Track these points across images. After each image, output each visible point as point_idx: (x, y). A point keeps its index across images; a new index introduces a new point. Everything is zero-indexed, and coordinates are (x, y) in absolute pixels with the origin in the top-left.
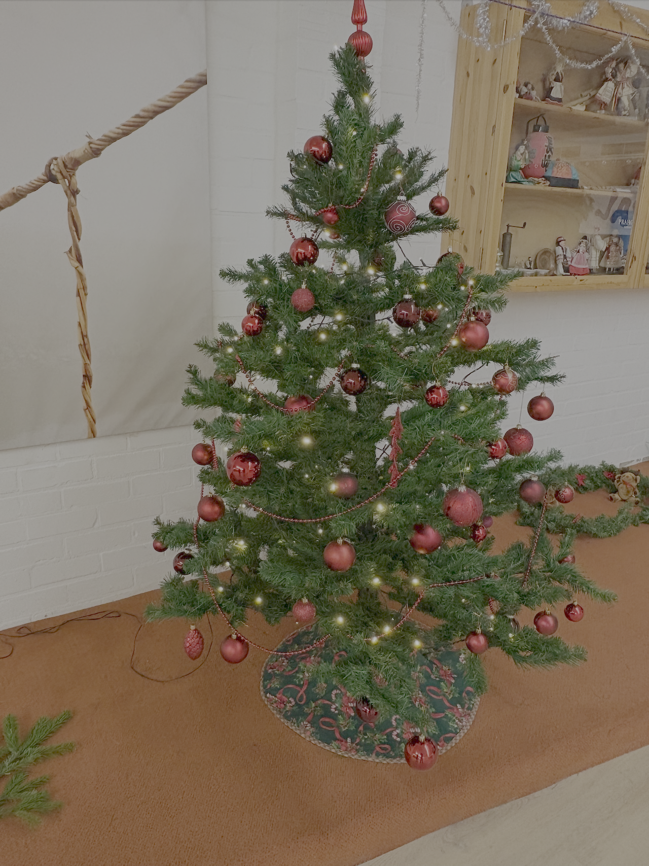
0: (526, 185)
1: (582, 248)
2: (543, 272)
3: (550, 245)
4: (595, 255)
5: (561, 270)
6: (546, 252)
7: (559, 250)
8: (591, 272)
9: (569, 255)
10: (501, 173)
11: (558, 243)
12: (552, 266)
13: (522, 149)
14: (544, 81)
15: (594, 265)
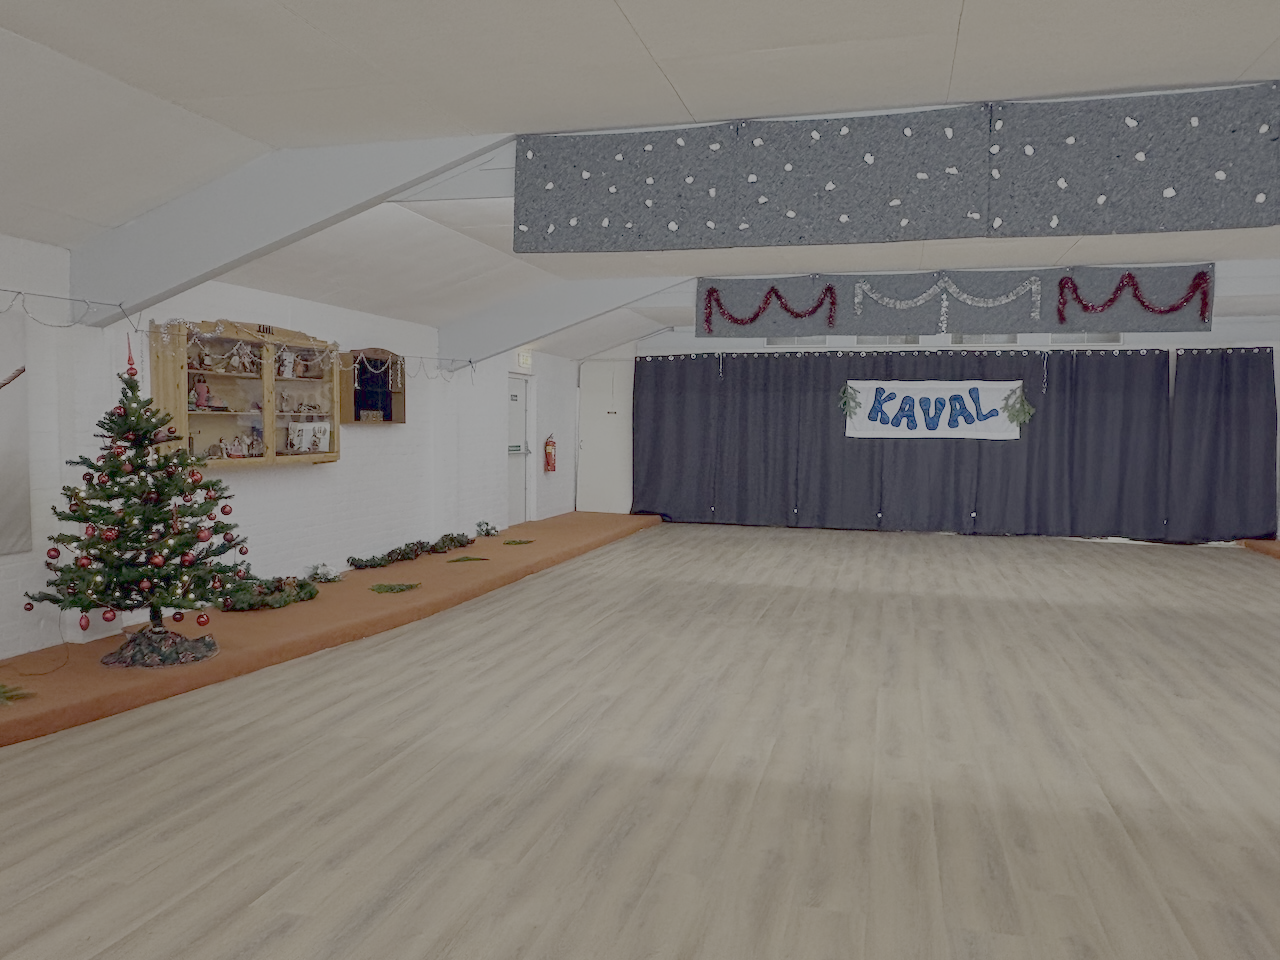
0: (199, 412)
1: (236, 443)
2: (215, 457)
3: (217, 442)
4: (245, 448)
5: (225, 456)
6: (214, 446)
7: (222, 445)
8: (244, 457)
9: (229, 448)
10: (185, 406)
11: (221, 441)
12: (220, 454)
13: (193, 392)
14: (199, 356)
15: (245, 452)
